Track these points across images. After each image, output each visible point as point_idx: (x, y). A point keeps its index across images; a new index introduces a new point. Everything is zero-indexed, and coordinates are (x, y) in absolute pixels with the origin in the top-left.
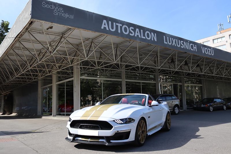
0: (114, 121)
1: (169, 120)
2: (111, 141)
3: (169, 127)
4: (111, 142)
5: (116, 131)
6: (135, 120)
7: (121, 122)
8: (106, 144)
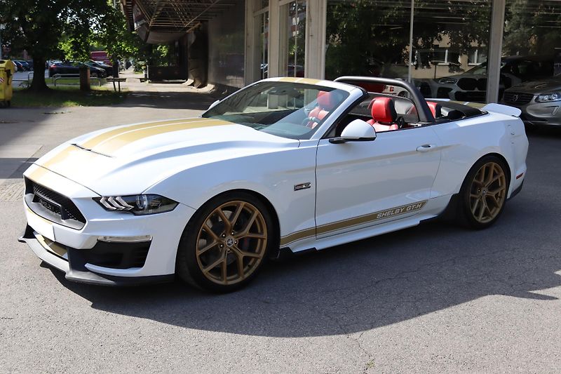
0: (97, 200)
2: (87, 265)
4: (88, 270)
5: (98, 236)
6: (178, 203)
7: (125, 204)
8: (68, 272)
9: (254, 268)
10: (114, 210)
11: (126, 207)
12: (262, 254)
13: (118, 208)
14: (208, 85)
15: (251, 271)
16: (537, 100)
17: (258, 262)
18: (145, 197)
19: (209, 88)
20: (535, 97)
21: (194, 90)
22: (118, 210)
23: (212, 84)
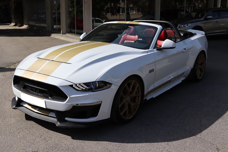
0: (72, 86)
1: (202, 64)
2: (66, 119)
3: (200, 75)
4: (66, 121)
5: (73, 104)
6: (112, 84)
7: (86, 87)
8: (57, 123)
9: (137, 109)
10: (80, 90)
11: (86, 88)
12: (139, 103)
13: (82, 89)
14: (24, 25)
15: (136, 112)
16: (179, 27)
17: (138, 107)
18: (97, 83)
19: (25, 27)
20: (178, 26)
21: (17, 28)
22: (82, 90)
23: (26, 25)
